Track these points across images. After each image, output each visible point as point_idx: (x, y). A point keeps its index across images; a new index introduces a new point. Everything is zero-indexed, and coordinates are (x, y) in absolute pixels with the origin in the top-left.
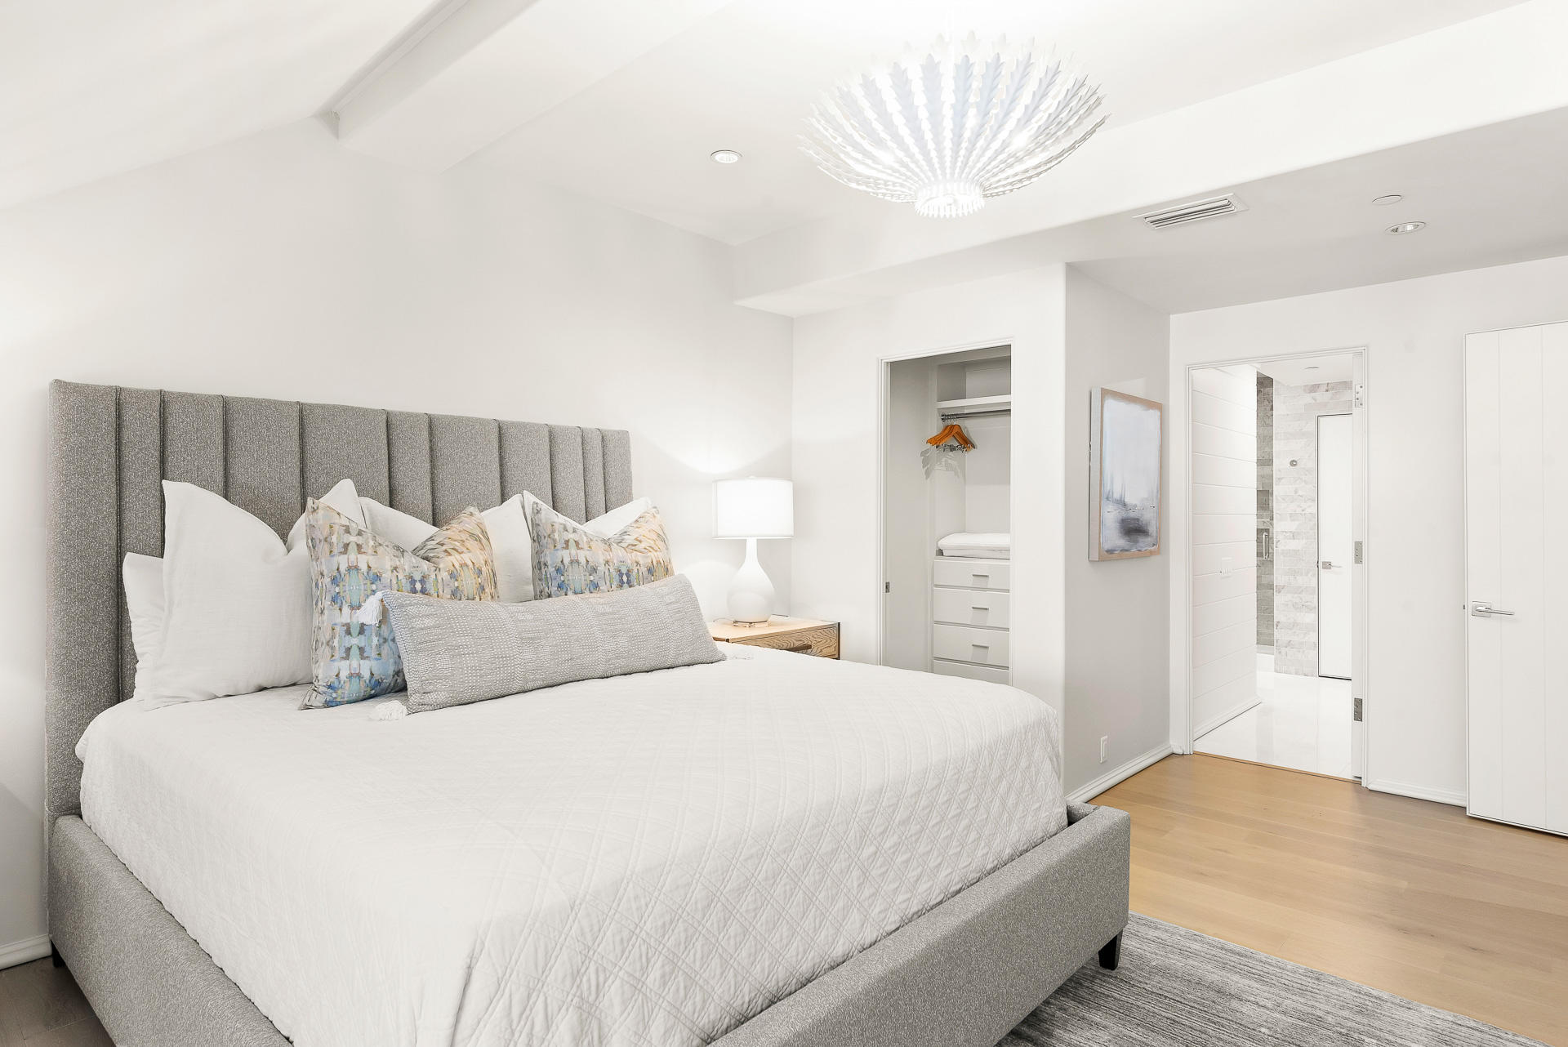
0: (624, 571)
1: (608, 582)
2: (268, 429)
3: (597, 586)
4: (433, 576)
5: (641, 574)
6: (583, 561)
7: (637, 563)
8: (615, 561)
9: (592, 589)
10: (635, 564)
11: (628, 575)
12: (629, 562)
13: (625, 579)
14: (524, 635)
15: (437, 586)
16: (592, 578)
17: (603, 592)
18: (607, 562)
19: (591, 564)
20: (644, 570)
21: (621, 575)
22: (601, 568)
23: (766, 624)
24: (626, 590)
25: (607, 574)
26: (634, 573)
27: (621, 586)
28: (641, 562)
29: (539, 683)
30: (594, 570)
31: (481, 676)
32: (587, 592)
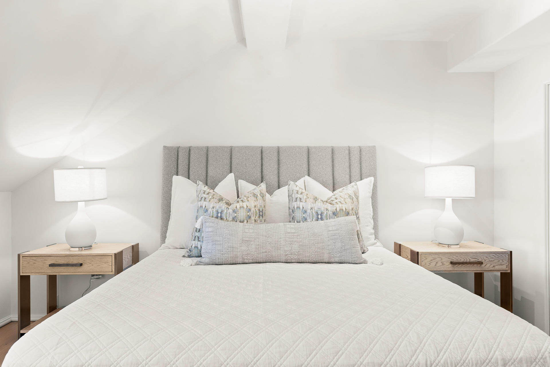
0: (319, 213)
1: (311, 218)
2: (219, 157)
3: (306, 219)
4: (226, 211)
5: (328, 215)
6: (301, 208)
7: (327, 209)
8: (316, 208)
9: (304, 221)
10: (326, 210)
11: (321, 215)
12: (323, 209)
13: (320, 217)
14: (244, 239)
15: (227, 215)
16: (304, 215)
17: (308, 222)
18: (312, 208)
19: (304, 209)
20: (330, 213)
21: (318, 215)
22: (309, 211)
23: (458, 246)
24: (320, 222)
25: (311, 214)
26: (325, 214)
27: (317, 219)
28: (329, 209)
29: (251, 261)
30: (306, 212)
31: (222, 254)
32: (302, 222)
